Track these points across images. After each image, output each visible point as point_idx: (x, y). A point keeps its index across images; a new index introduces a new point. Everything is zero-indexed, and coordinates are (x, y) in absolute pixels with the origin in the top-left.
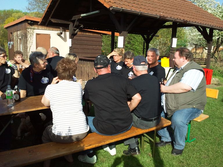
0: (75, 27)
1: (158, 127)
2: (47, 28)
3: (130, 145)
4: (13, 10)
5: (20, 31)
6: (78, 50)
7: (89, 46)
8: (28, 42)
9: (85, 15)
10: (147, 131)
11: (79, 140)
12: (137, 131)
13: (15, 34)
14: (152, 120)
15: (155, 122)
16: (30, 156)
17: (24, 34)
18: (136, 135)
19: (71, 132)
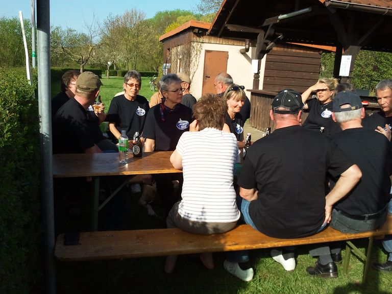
0: (266, 39)
1: (378, 232)
2: (224, 41)
3: (319, 259)
4: (179, 11)
5: (182, 46)
6: (275, 79)
7: (294, 73)
8: (191, 65)
9: (285, 16)
10: (353, 236)
11: (219, 232)
12: (330, 234)
13: (174, 51)
14: (362, 218)
15: (369, 222)
16: (137, 244)
17: (186, 52)
18: (327, 241)
19: (206, 217)
